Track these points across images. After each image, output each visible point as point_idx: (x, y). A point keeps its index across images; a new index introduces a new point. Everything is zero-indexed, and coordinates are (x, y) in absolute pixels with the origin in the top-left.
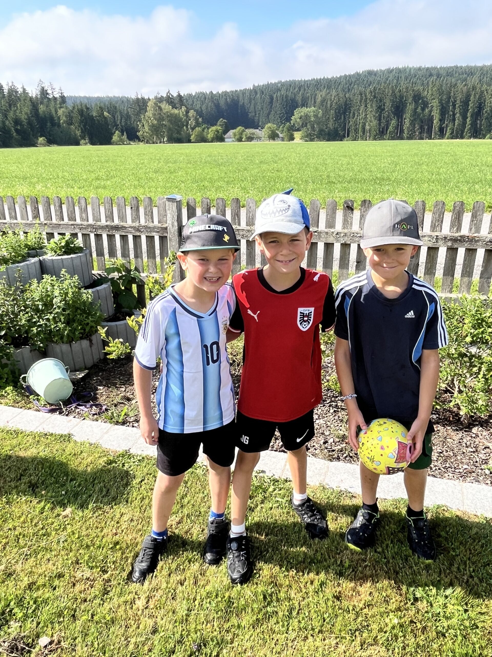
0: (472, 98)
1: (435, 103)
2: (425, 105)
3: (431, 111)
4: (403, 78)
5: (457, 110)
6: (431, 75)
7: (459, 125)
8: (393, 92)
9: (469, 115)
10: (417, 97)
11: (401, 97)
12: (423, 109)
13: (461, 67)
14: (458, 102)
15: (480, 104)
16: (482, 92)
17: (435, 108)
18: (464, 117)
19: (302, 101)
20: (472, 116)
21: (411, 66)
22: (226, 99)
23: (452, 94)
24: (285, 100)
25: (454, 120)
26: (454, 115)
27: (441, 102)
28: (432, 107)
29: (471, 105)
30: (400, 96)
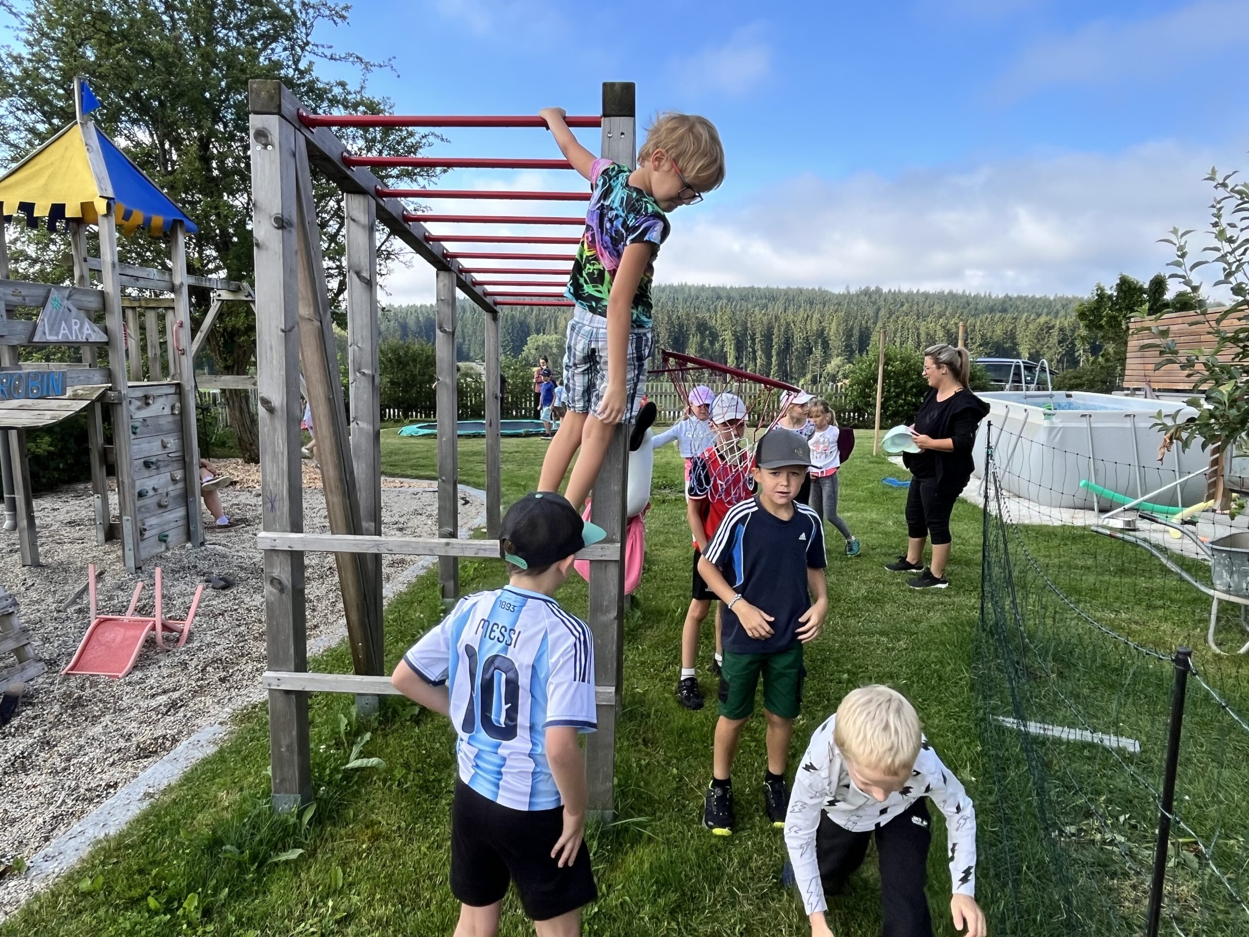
0: (775, 331)
1: (728, 335)
2: (714, 337)
3: (723, 346)
4: (681, 300)
5: (758, 346)
6: (719, 298)
7: (762, 365)
8: (670, 318)
9: (774, 353)
10: (703, 327)
11: (681, 326)
12: (712, 343)
13: (759, 289)
14: (758, 335)
15: (787, 339)
16: (788, 324)
17: (728, 343)
18: (769, 357)
19: (536, 325)
20: (778, 355)
21: (690, 284)
22: (417, 318)
23: (749, 325)
24: (510, 322)
25: (755, 359)
26: (754, 352)
27: (734, 333)
28: (724, 340)
29: (775, 340)
30: (679, 325)
